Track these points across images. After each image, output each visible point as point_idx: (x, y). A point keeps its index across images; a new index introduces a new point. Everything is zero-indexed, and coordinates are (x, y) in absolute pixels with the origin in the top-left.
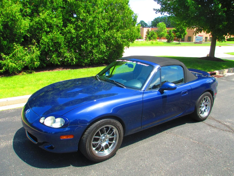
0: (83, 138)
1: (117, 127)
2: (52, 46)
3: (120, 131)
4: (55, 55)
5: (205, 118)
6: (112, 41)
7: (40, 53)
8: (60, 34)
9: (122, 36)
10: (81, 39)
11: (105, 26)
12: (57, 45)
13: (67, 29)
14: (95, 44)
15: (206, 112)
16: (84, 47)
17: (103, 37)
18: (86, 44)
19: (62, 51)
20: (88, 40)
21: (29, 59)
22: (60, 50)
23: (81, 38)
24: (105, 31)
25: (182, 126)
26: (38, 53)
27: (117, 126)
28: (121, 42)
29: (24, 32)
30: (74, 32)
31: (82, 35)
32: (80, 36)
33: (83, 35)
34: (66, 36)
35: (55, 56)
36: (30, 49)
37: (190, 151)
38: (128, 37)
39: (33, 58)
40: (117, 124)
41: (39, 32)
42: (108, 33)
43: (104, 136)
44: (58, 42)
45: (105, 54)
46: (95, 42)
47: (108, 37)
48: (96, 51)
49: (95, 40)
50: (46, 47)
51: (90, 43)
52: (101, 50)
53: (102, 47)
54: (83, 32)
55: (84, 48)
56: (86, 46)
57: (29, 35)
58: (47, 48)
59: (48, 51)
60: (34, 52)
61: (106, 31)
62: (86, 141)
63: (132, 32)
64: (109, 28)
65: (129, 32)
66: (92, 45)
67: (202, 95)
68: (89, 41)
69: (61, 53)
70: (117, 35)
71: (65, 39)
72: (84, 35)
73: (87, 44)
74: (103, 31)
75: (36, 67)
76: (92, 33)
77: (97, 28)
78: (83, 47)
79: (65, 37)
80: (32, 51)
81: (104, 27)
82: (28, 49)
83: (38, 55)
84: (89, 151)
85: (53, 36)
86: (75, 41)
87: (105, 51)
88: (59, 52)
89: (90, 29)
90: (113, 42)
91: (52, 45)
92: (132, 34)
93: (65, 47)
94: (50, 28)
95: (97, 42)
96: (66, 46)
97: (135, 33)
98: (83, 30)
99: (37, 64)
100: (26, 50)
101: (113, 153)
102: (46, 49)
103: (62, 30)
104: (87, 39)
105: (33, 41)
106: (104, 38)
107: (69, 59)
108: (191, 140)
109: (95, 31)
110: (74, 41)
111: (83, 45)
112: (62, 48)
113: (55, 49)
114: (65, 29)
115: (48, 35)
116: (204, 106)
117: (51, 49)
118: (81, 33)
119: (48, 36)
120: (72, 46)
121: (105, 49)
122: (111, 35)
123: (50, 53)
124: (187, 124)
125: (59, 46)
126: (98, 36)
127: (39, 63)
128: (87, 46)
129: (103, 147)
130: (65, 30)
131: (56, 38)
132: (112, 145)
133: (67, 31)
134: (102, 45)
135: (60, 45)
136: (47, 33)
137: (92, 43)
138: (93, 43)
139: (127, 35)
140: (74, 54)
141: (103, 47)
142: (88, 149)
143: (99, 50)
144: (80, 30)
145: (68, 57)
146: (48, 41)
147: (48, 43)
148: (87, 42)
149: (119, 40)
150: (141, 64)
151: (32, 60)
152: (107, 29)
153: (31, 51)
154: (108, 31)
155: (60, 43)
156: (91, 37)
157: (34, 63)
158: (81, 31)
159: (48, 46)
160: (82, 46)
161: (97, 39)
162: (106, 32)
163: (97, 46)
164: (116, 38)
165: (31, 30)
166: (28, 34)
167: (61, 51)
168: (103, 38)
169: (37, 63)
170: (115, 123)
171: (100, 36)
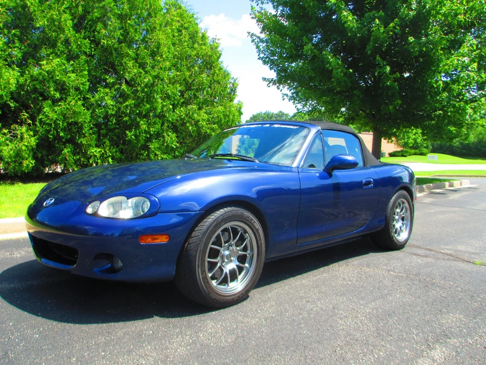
0: (189, 244)
1: (254, 229)
2: (64, 130)
3: (260, 240)
4: (70, 150)
5: (403, 243)
6: (188, 126)
7: (37, 141)
8: (83, 105)
9: (208, 119)
10: (126, 119)
11: (176, 96)
12: (74, 128)
13: (97, 96)
14: (154, 131)
15: (404, 231)
16: (132, 135)
17: (172, 117)
18: (135, 130)
19: (84, 142)
20: (142, 122)
21: (12, 152)
22: (79, 139)
23: (126, 116)
24: (175, 106)
25: (364, 256)
26: (33, 142)
27: (254, 227)
28: (208, 131)
29: (5, 95)
30: (112, 103)
31: (128, 111)
32: (123, 113)
33: (131, 110)
34: (94, 111)
35: (68, 152)
36: (14, 134)
37: (399, 286)
38: (221, 120)
39: (20, 150)
40: (255, 222)
41: (38, 97)
42: (181, 112)
43: (228, 249)
44: (76, 123)
45: (174, 153)
46: (154, 127)
47: (182, 119)
48: (157, 145)
49: (155, 123)
50: (50, 131)
51: (144, 127)
52: (165, 144)
53: (167, 139)
54: (130, 105)
55: (131, 137)
56: (135, 132)
57: (12, 105)
58: (54, 132)
59: (55, 138)
60: (22, 138)
61: (178, 108)
62: (196, 251)
63: (228, 113)
64: (183, 103)
65: (223, 112)
66: (149, 133)
67: (395, 195)
68: (142, 124)
69: (81, 145)
70: (200, 116)
71: (92, 117)
72: (132, 112)
73: (139, 130)
74: (171, 107)
75: (26, 171)
76: (150, 108)
77: (160, 101)
78: (130, 134)
79: (91, 113)
80: (19, 136)
81: (174, 98)
82: (10, 132)
83: (31, 146)
84: (200, 274)
85: (67, 108)
86: (112, 124)
87: (175, 147)
88: (78, 142)
89: (145, 99)
90: (190, 128)
91: (65, 127)
92: (229, 116)
93: (91, 134)
94: (60, 93)
95: (158, 126)
96: (94, 133)
97: (234, 116)
98: (130, 102)
99: (28, 165)
100: (4, 134)
101: (246, 289)
102: (52, 135)
103: (85, 99)
104: (138, 119)
105: (24, 115)
106: (173, 119)
107: (98, 160)
108: (392, 273)
109: (155, 105)
110: (112, 122)
111: (130, 132)
112: (85, 136)
113: (69, 136)
114: (93, 97)
115: (56, 106)
116: (399, 218)
117: (61, 135)
118: (127, 106)
119: (56, 108)
120: (107, 134)
121: (174, 143)
122: (187, 115)
123: (58, 143)
124: (371, 254)
125: (78, 131)
126: (161, 116)
127: (32, 164)
128: (140, 133)
129: (226, 273)
130: (92, 100)
131: (74, 112)
132: (243, 274)
133: (96, 101)
134: (168, 136)
135: (81, 128)
136: (55, 102)
137: (149, 128)
138: (151, 129)
139: (218, 117)
140: (110, 149)
141: (171, 138)
142: (200, 270)
143: (163, 145)
144: (125, 102)
145: (96, 156)
146: (56, 118)
147: (55, 122)
148: (138, 126)
149: (203, 126)
150: (282, 126)
151: (18, 155)
152: (178, 103)
153: (17, 137)
154: (180, 108)
155: (82, 125)
156: (146, 116)
157: (21, 163)
158: (127, 103)
159: (56, 129)
160: (127, 132)
161: (159, 121)
162: (176, 109)
163: (158, 135)
164: (199, 121)
165: (19, 93)
166: (11, 103)
167: (81, 142)
168: (171, 119)
169: (29, 163)
170: (252, 219)
171: (166, 116)
